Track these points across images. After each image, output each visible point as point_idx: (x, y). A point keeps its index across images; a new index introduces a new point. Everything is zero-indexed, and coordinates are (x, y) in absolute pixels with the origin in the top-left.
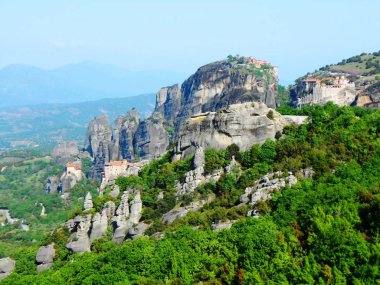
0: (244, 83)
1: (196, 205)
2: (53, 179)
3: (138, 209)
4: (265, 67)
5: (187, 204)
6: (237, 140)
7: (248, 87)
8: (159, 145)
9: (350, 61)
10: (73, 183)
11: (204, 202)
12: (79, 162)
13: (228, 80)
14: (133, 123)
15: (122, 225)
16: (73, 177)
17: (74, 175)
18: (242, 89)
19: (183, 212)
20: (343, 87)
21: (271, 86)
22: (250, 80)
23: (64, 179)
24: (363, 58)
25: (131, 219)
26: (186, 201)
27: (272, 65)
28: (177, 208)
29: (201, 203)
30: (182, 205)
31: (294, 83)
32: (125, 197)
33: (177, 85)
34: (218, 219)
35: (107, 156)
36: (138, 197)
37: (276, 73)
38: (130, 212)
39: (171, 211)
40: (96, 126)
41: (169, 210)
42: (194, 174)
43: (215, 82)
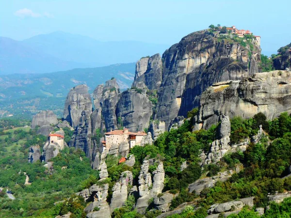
0: (229, 53)
1: (224, 175)
2: (35, 148)
3: (161, 179)
4: (248, 36)
5: (215, 174)
6: (263, 109)
7: (233, 56)
8: (142, 114)
10: (56, 153)
11: (232, 172)
12: (61, 131)
13: (213, 49)
14: (113, 93)
15: (145, 195)
16: (56, 147)
17: (57, 144)
18: (229, 58)
19: (210, 183)
21: (255, 55)
22: (235, 49)
23: (47, 148)
25: (154, 189)
26: (213, 170)
27: (254, 35)
28: (203, 178)
29: (229, 173)
30: (209, 175)
31: (277, 53)
32: (146, 166)
33: (158, 55)
34: (275, 190)
35: (90, 126)
36: (161, 167)
37: (259, 42)
38: (153, 181)
39: (197, 181)
40: (75, 95)
41: (195, 180)
42: (220, 144)
43: (201, 51)
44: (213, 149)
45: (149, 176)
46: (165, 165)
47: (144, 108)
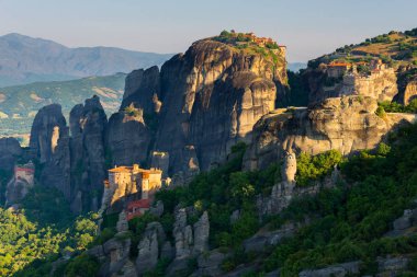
0: (250, 66)
1: (289, 228)
3: (203, 232)
4: (270, 45)
5: (278, 227)
6: (337, 145)
7: (254, 70)
9: (375, 41)
10: (25, 192)
11: (300, 225)
13: (230, 62)
14: (97, 114)
16: (25, 184)
17: (24, 180)
18: (251, 74)
19: (272, 238)
20: (381, 73)
21: (280, 69)
22: (257, 62)
23: (12, 186)
24: (392, 38)
26: (275, 222)
27: (279, 44)
29: (296, 225)
30: (271, 229)
32: (182, 216)
33: (156, 67)
36: (205, 218)
37: (285, 54)
38: (193, 237)
39: (255, 236)
41: (252, 234)
42: (283, 189)
43: (213, 64)
44: (273, 195)
45: (188, 228)
47: (141, 135)
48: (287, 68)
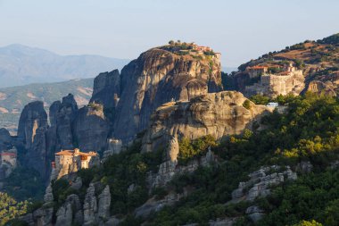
0: (188, 70)
1: (171, 199)
3: (107, 202)
4: (208, 53)
5: (162, 198)
6: (212, 131)
7: (192, 73)
9: (293, 48)
10: (9, 172)
11: (179, 196)
12: (14, 150)
14: (69, 109)
15: (88, 217)
16: (9, 166)
17: (9, 163)
18: (188, 76)
19: (158, 206)
20: (292, 74)
21: (215, 72)
22: (194, 66)
24: (307, 45)
26: (161, 194)
27: (214, 51)
28: (150, 202)
29: (176, 196)
30: (157, 199)
31: (237, 70)
32: (91, 189)
33: (116, 71)
34: (216, 217)
35: (44, 145)
36: (107, 190)
37: (219, 59)
38: (98, 206)
39: (144, 206)
40: (30, 112)
41: (142, 204)
42: (168, 166)
43: (159, 68)
44: (160, 172)
45: (94, 199)
46: (111, 188)
47: (101, 126)
48: (221, 70)
